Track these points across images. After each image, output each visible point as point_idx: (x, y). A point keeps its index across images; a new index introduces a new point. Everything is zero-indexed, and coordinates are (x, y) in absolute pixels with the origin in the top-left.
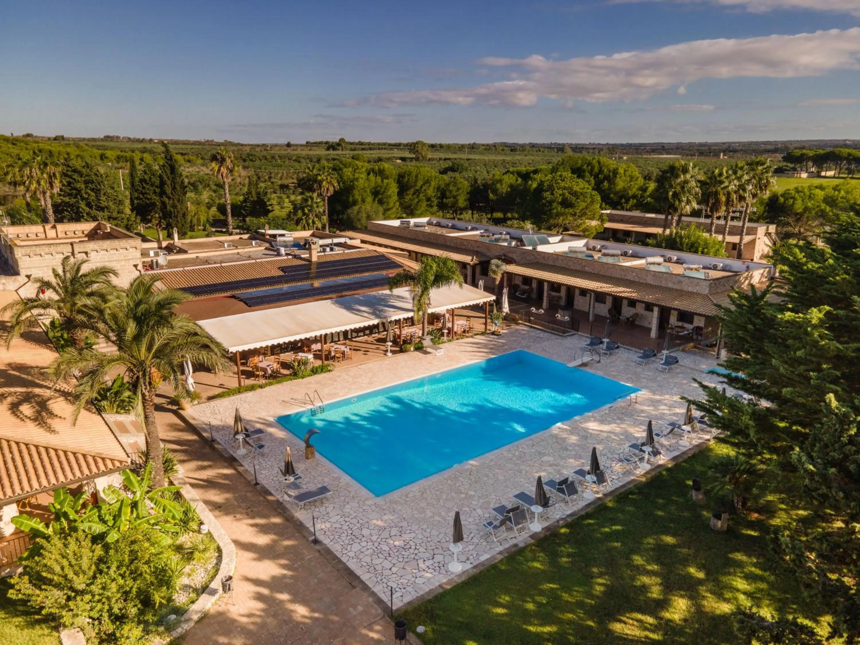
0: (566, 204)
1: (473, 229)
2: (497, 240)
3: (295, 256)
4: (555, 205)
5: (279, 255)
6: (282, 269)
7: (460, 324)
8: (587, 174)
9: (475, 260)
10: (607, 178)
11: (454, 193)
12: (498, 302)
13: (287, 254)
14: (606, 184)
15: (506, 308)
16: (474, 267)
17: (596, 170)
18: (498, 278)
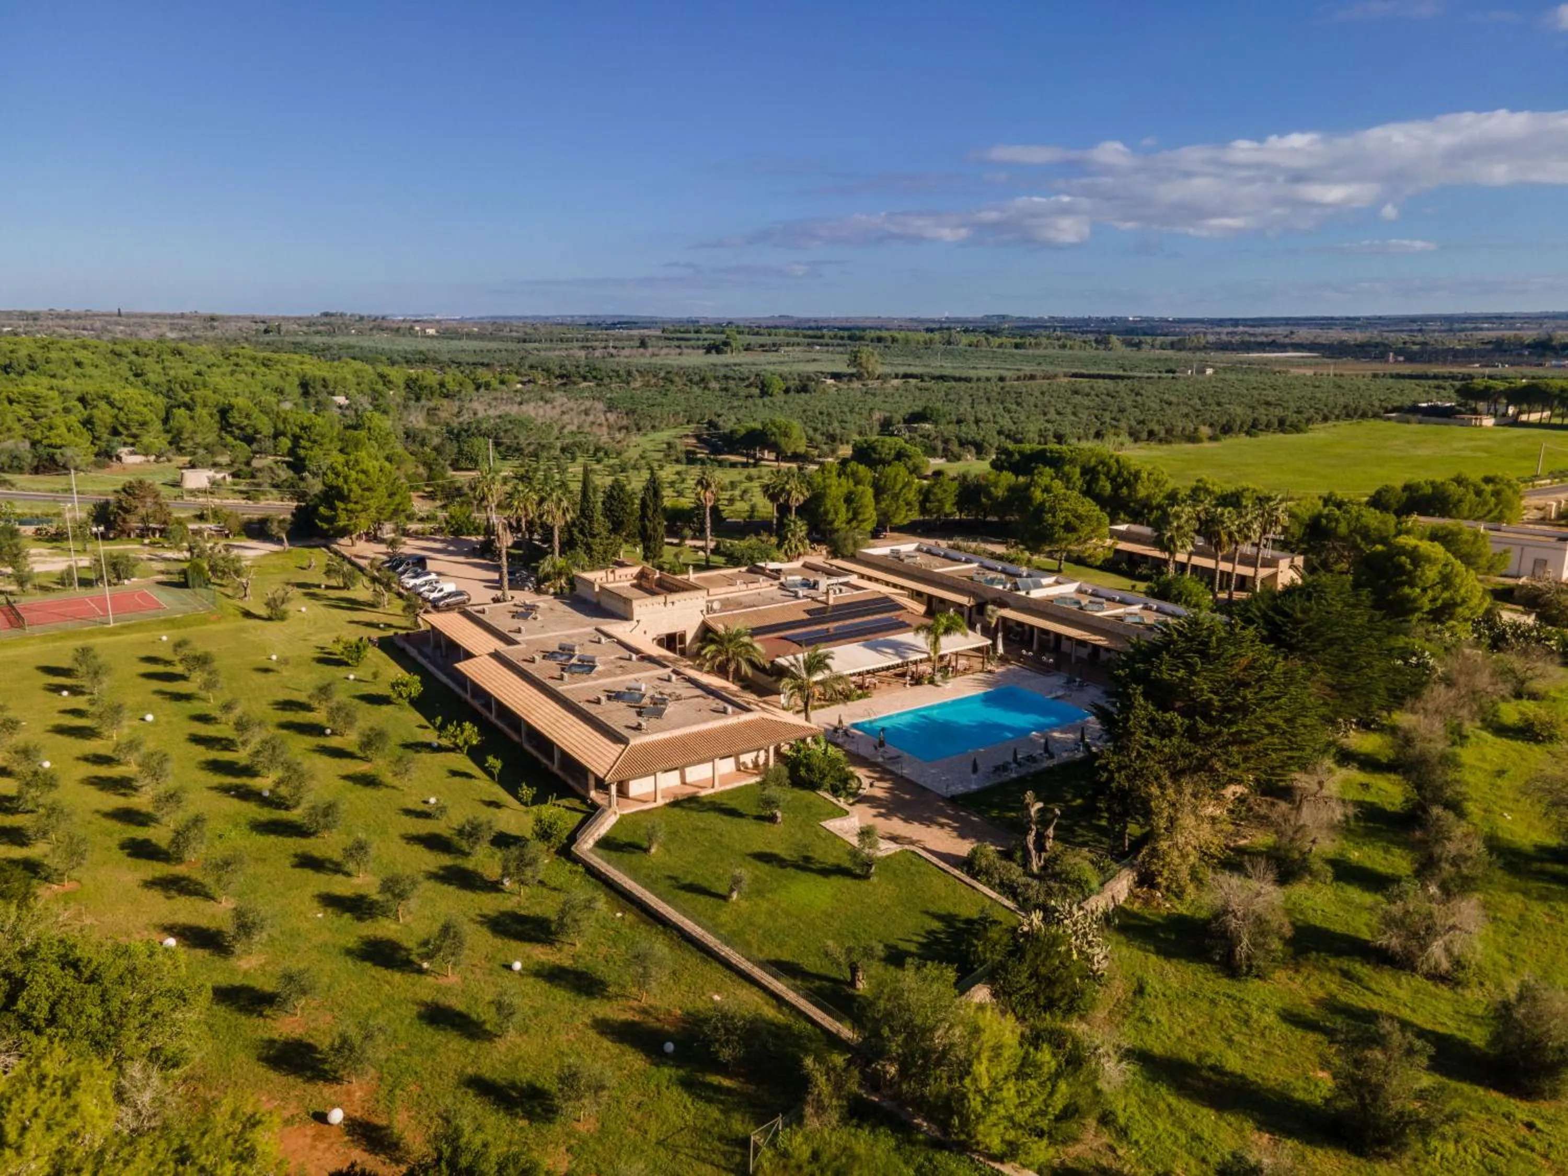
0: (1069, 528)
1: (968, 561)
2: (992, 581)
3: (813, 599)
4: (1057, 528)
5: (796, 596)
6: (808, 612)
7: (962, 663)
8: (1102, 477)
9: (972, 603)
10: (1127, 483)
11: (940, 496)
12: (994, 645)
13: (806, 597)
14: (1125, 491)
15: (1001, 649)
16: (970, 609)
17: (1114, 472)
18: (994, 622)
